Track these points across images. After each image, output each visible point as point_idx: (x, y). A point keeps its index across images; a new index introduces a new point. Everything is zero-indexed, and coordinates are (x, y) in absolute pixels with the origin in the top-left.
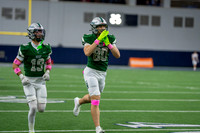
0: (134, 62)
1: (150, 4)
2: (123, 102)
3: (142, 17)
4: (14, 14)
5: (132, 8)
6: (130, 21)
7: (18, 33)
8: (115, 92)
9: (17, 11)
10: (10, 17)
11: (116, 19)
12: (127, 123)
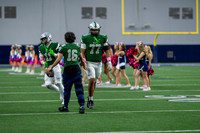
4: (181, 13)
9: (184, 10)
10: (177, 17)
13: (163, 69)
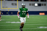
0: (40, 14)
1: (44, 1)
2: (38, 23)
3: (42, 4)
4: (14, 4)
5: (40, 2)
6: (39, 5)
7: (15, 8)
8: (36, 20)
9: (15, 4)
10: (13, 5)
11: (36, 5)
12: (39, 27)
13: (10, 16)
